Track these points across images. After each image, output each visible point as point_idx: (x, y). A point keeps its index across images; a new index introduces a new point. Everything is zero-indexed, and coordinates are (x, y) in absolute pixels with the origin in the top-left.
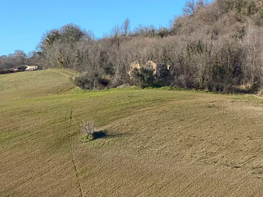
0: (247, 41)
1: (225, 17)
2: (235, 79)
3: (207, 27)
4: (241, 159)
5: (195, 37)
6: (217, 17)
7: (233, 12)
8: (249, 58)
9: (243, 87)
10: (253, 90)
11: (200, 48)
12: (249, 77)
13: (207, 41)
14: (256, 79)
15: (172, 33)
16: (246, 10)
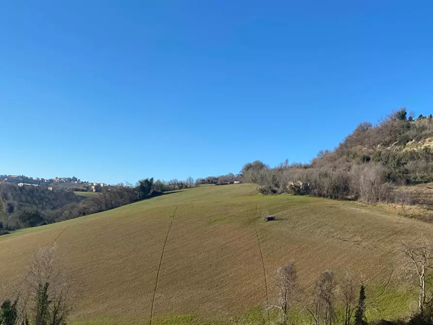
0: (352, 172)
1: (340, 159)
2: (345, 193)
3: (330, 164)
4: (348, 236)
5: (323, 170)
6: (336, 159)
7: (345, 157)
8: (353, 181)
9: (349, 197)
10: (356, 199)
11: (326, 175)
12: (353, 192)
13: (330, 171)
14: (357, 193)
15: (311, 166)
16: (352, 156)
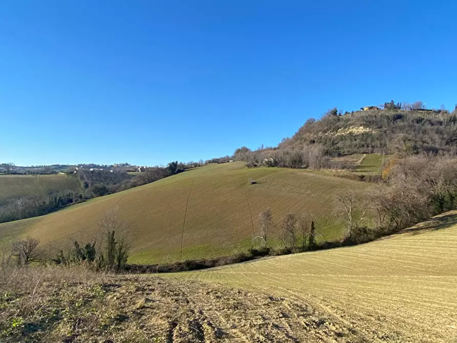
0: (304, 151)
1: (296, 143)
2: (300, 164)
3: (290, 146)
4: (303, 191)
5: (285, 150)
6: (293, 143)
7: (299, 141)
8: (305, 156)
9: (303, 166)
10: (307, 167)
11: (288, 153)
12: (305, 163)
13: (290, 151)
14: (307, 164)
15: (278, 148)
16: (304, 140)
